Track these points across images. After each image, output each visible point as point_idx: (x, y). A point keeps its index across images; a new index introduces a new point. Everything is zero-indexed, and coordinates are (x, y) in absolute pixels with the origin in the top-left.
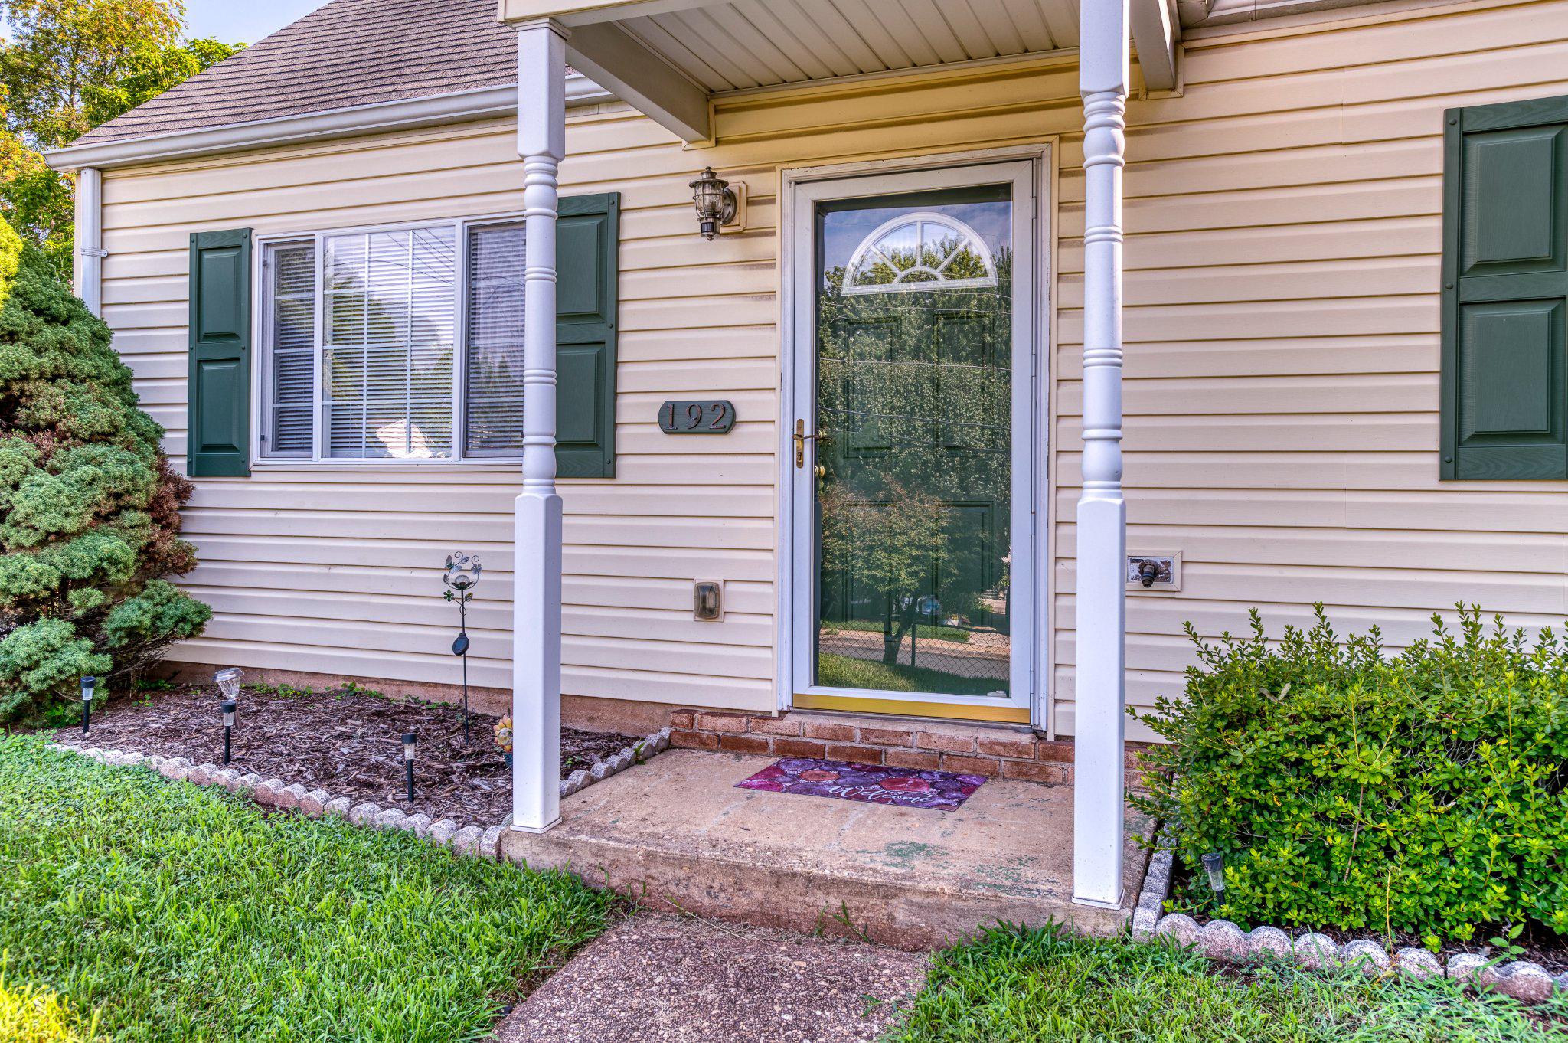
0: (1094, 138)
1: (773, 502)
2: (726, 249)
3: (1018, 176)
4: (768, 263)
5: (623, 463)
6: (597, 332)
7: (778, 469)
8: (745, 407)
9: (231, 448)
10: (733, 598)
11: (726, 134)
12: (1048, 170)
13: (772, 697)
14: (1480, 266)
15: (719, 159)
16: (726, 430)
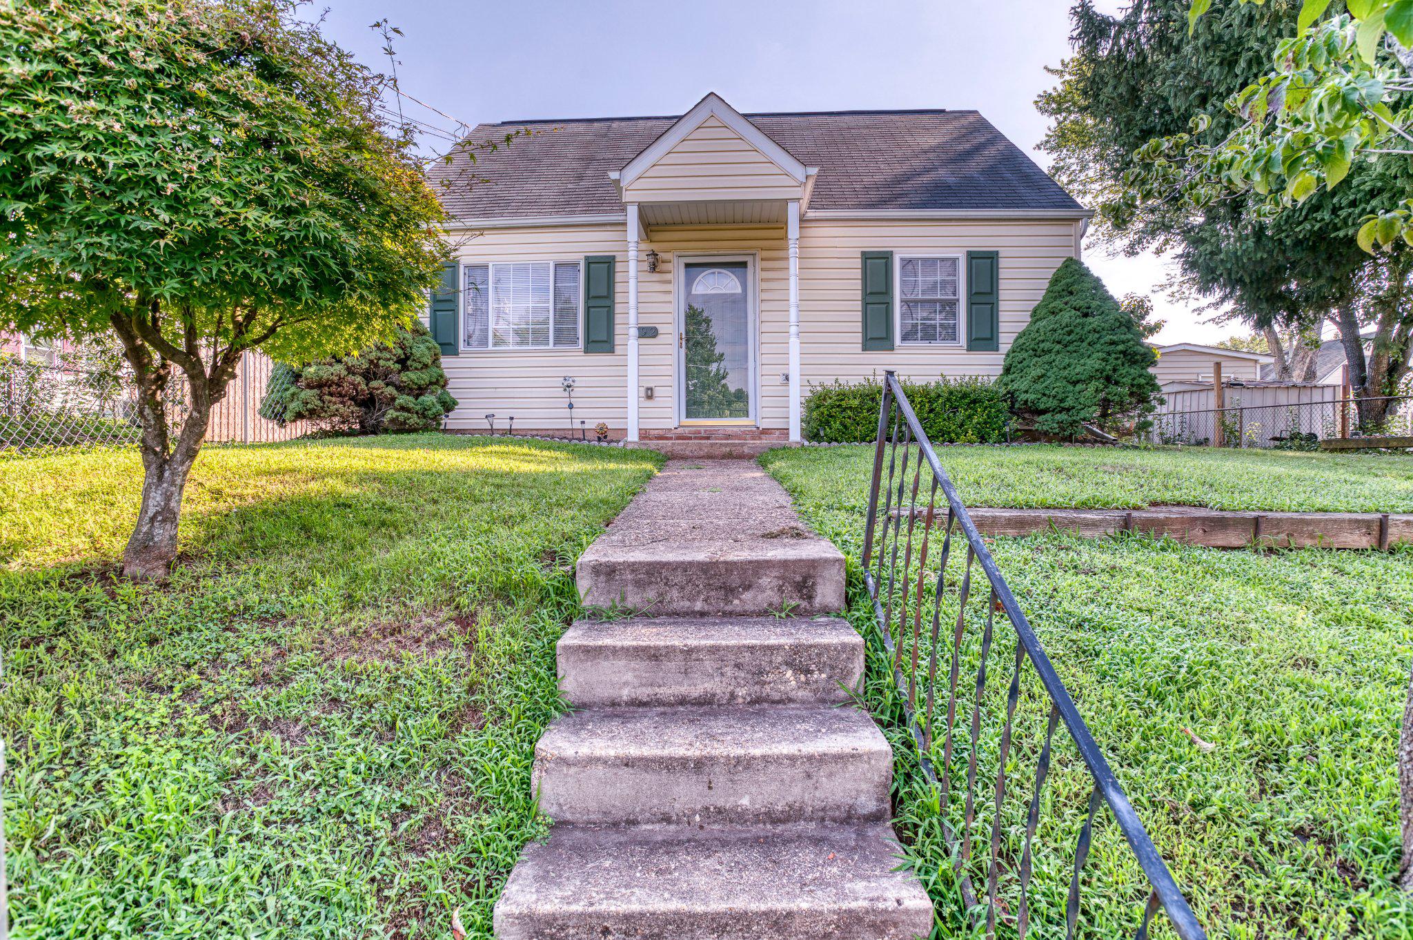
0: (791, 251)
1: (672, 360)
2: (656, 277)
3: (749, 259)
4: (669, 282)
5: (617, 348)
6: (607, 303)
7: (674, 349)
8: (661, 329)
9: (450, 344)
10: (657, 392)
11: (654, 239)
12: (758, 258)
13: (671, 424)
14: (871, 293)
15: (654, 246)
16: (654, 336)
